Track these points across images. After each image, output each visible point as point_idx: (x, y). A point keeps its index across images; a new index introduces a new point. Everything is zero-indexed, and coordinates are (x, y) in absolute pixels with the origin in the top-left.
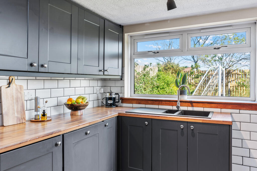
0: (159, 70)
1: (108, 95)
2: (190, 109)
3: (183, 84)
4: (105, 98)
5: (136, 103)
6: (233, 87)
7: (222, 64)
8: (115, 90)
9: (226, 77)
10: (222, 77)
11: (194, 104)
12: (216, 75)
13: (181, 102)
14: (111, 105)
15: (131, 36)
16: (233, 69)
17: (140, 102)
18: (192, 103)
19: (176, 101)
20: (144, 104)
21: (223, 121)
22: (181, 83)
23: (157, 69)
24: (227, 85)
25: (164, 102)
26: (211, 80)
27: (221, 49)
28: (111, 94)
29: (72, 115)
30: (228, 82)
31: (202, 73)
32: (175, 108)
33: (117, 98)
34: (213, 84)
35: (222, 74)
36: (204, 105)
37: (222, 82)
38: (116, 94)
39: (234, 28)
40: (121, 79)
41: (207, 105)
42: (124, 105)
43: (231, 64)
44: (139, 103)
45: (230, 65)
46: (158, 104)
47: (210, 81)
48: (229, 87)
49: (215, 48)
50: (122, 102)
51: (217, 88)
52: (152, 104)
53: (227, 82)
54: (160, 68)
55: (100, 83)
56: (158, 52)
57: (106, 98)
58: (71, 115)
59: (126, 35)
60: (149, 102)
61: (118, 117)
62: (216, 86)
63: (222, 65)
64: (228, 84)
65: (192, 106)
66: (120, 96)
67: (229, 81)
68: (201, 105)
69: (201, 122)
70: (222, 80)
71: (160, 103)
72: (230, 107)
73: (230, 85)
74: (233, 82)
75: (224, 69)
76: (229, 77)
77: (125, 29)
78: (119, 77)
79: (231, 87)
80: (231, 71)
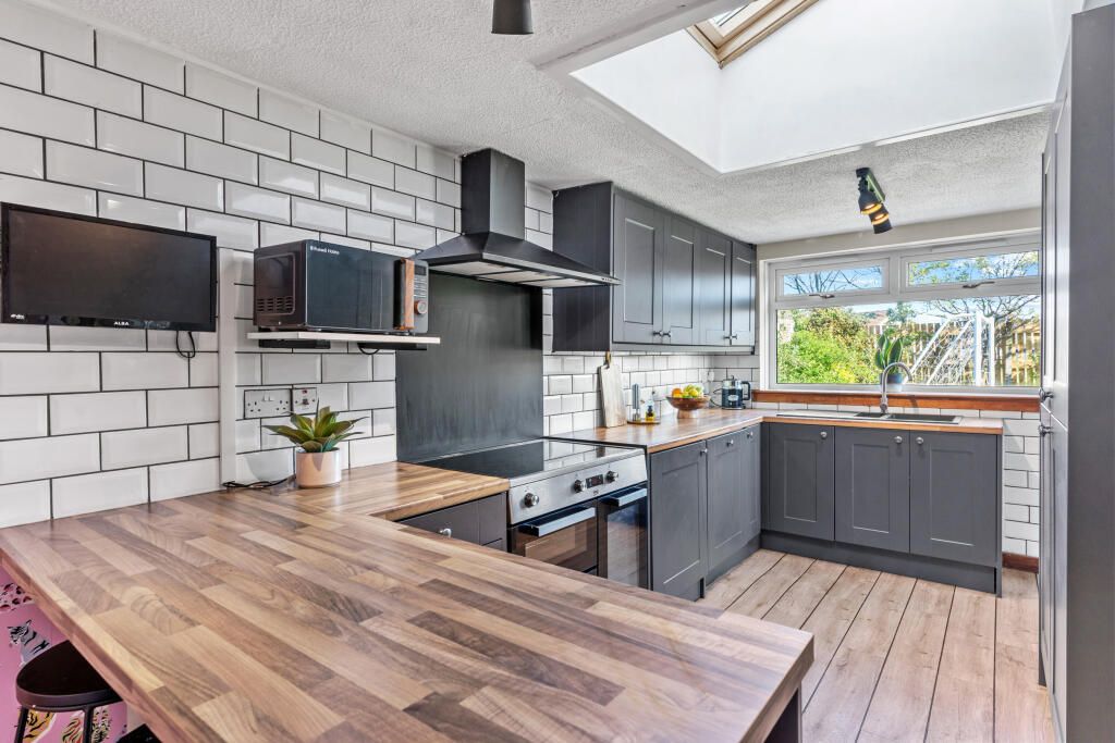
0: (797, 328)
1: (727, 385)
2: (910, 411)
3: (892, 361)
4: (720, 391)
5: (787, 401)
6: (1022, 369)
7: (986, 304)
8: (741, 375)
9: (997, 341)
10: (986, 343)
11: (918, 402)
12: (965, 335)
13: (889, 397)
14: (734, 405)
15: (770, 264)
16: (1021, 317)
17: (794, 398)
18: (913, 400)
19: (880, 396)
20: (804, 402)
21: (984, 428)
22: (888, 359)
23: (793, 324)
24: (1000, 366)
25: (849, 399)
26: (950, 349)
27: (979, 288)
28: (733, 384)
29: (681, 418)
30: (1005, 356)
31: (920, 329)
32: (877, 409)
33: (746, 391)
34: (956, 362)
35: (986, 332)
36: (941, 402)
37: (985, 357)
38: (744, 383)
39: (1010, 243)
40: (753, 353)
41: (947, 402)
42: (759, 405)
43: (1013, 302)
44: (794, 402)
45: (1011, 307)
46: (838, 403)
47: (949, 353)
48: (1008, 371)
49: (965, 287)
50: (755, 400)
51: (971, 372)
52: (824, 403)
53: (1001, 355)
54: (800, 322)
55: (706, 362)
56: (832, 296)
57: (724, 391)
58: (678, 418)
59: (762, 264)
60: (817, 398)
61: (762, 423)
62: (967, 368)
63: (984, 306)
64: (1004, 360)
65: (915, 406)
66: (752, 388)
67: (1007, 351)
68: (936, 402)
69: (938, 429)
70: (985, 349)
71: (842, 399)
72: (1000, 406)
73: (1009, 363)
74: (1022, 354)
75: (991, 320)
76: (1009, 342)
77: (759, 252)
78: (749, 349)
79: (1014, 370)
80: (1015, 325)
